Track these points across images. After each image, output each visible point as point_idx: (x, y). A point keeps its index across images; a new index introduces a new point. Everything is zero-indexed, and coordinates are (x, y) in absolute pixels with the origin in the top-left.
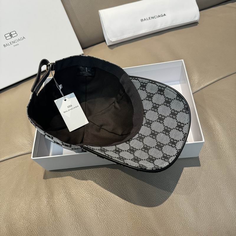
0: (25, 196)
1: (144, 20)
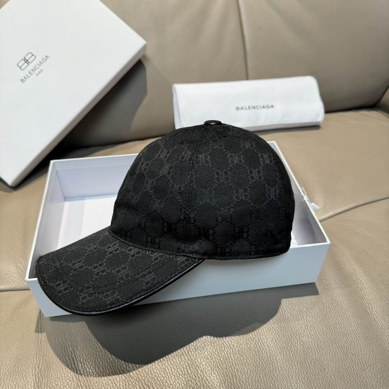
1: (240, 108)
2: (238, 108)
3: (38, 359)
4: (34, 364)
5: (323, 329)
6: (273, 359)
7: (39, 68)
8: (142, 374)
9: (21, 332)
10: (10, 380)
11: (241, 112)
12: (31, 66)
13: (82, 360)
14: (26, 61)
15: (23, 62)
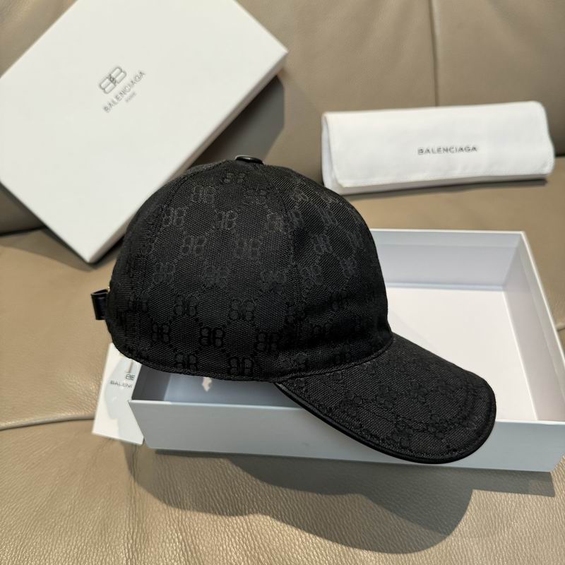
0: (69, 533)
1: (424, 150)
2: (421, 151)
3: (131, 526)
4: (126, 533)
5: (544, 512)
6: (467, 551)
7: (130, 90)
8: (276, 559)
9: (108, 484)
10: (94, 553)
11: (426, 156)
12: (119, 87)
13: (192, 532)
14: (112, 80)
15: (107, 81)
